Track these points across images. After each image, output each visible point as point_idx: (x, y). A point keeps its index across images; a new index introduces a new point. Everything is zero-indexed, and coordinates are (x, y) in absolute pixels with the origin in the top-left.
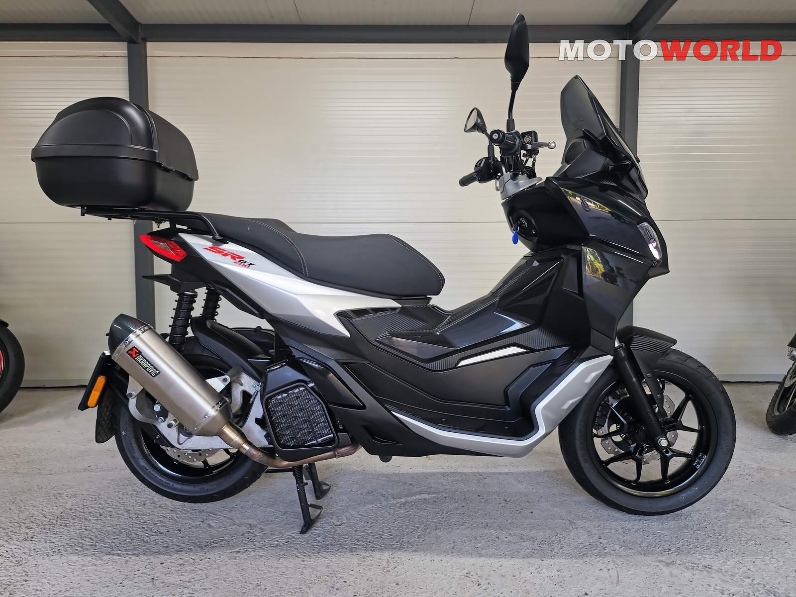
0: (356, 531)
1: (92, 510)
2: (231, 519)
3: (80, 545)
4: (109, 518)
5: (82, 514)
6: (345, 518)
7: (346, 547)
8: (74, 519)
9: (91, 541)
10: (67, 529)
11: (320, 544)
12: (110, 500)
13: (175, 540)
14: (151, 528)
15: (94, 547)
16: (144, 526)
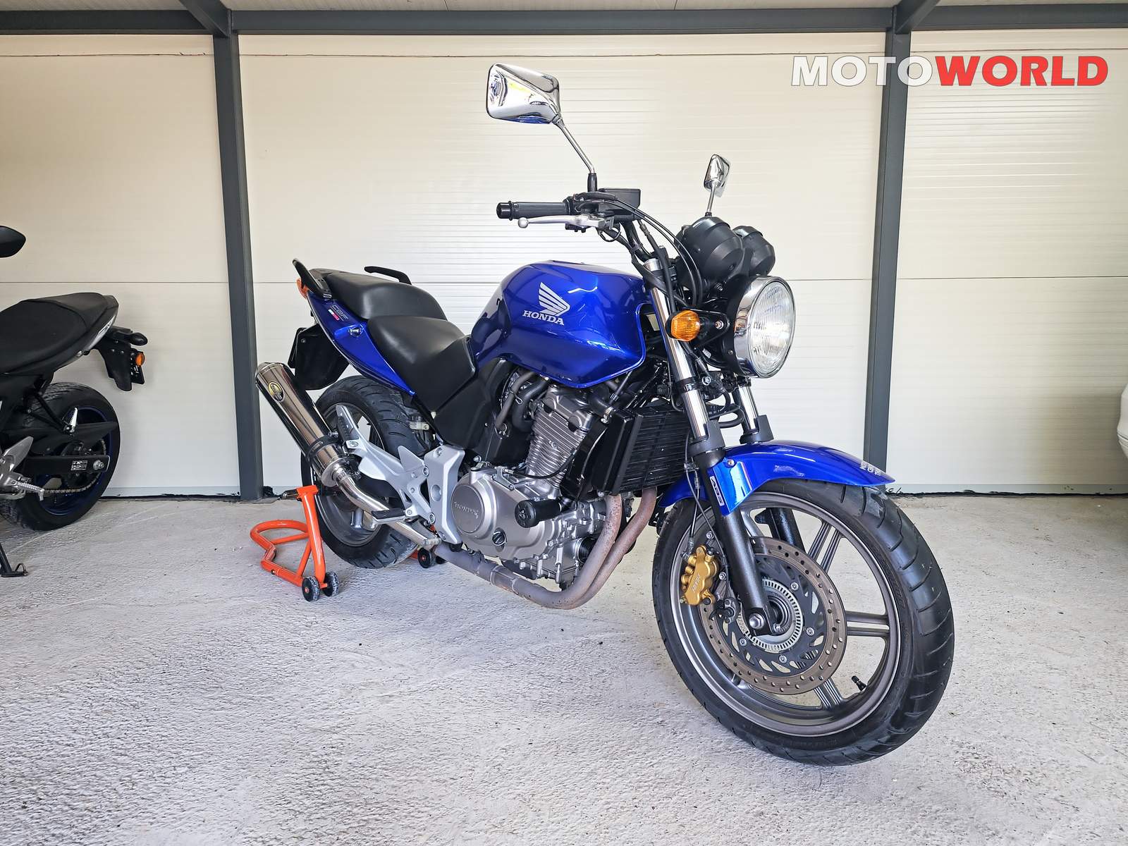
0: (530, 673)
1: (211, 647)
2: (378, 659)
3: (203, 687)
4: (232, 656)
5: (200, 652)
6: (515, 659)
7: (518, 691)
8: (190, 658)
9: (216, 683)
10: (184, 669)
11: (486, 687)
12: (229, 636)
13: (314, 682)
14: (284, 669)
15: (220, 689)
16: (276, 666)
